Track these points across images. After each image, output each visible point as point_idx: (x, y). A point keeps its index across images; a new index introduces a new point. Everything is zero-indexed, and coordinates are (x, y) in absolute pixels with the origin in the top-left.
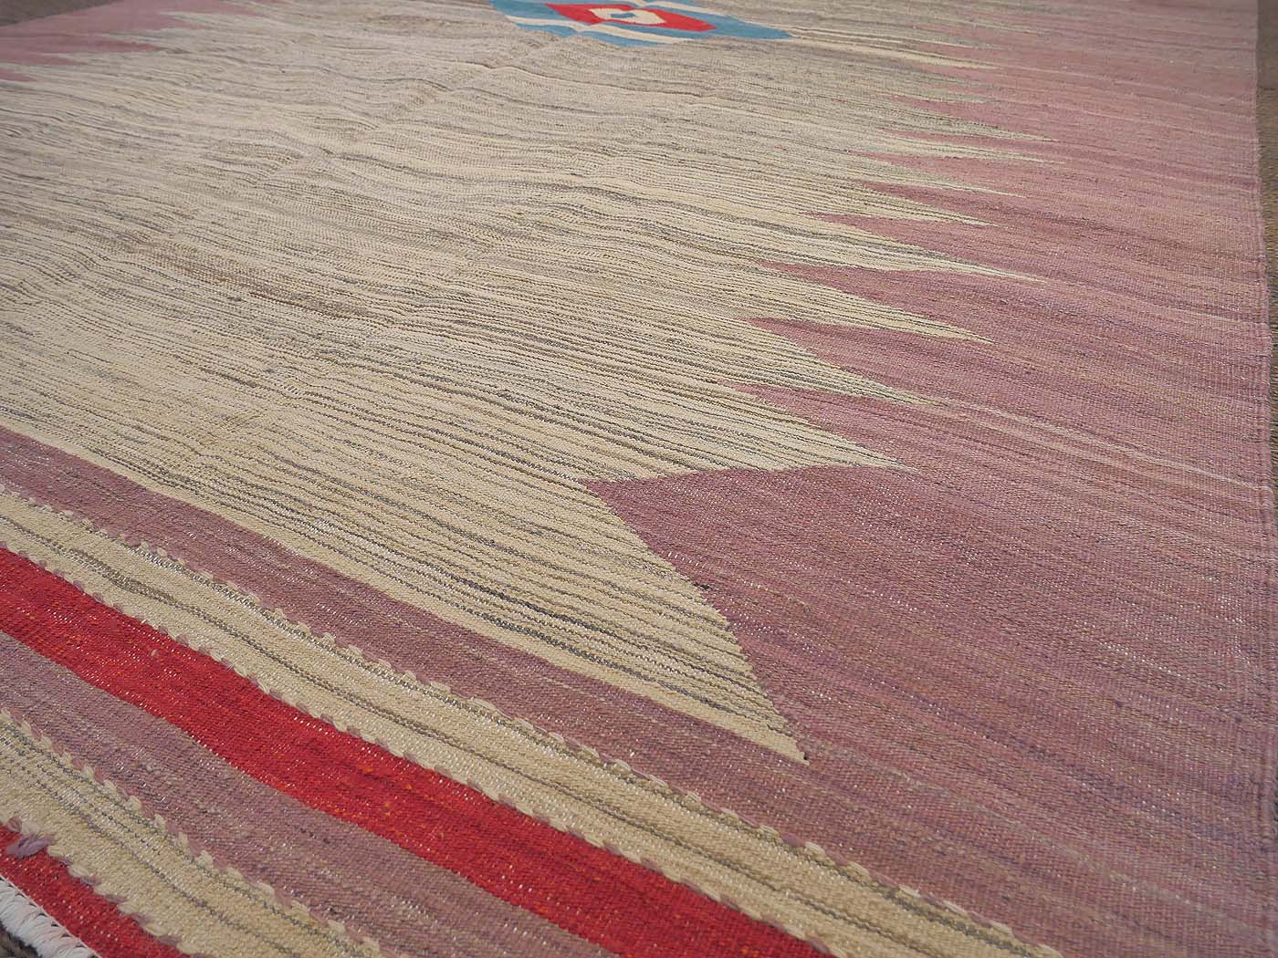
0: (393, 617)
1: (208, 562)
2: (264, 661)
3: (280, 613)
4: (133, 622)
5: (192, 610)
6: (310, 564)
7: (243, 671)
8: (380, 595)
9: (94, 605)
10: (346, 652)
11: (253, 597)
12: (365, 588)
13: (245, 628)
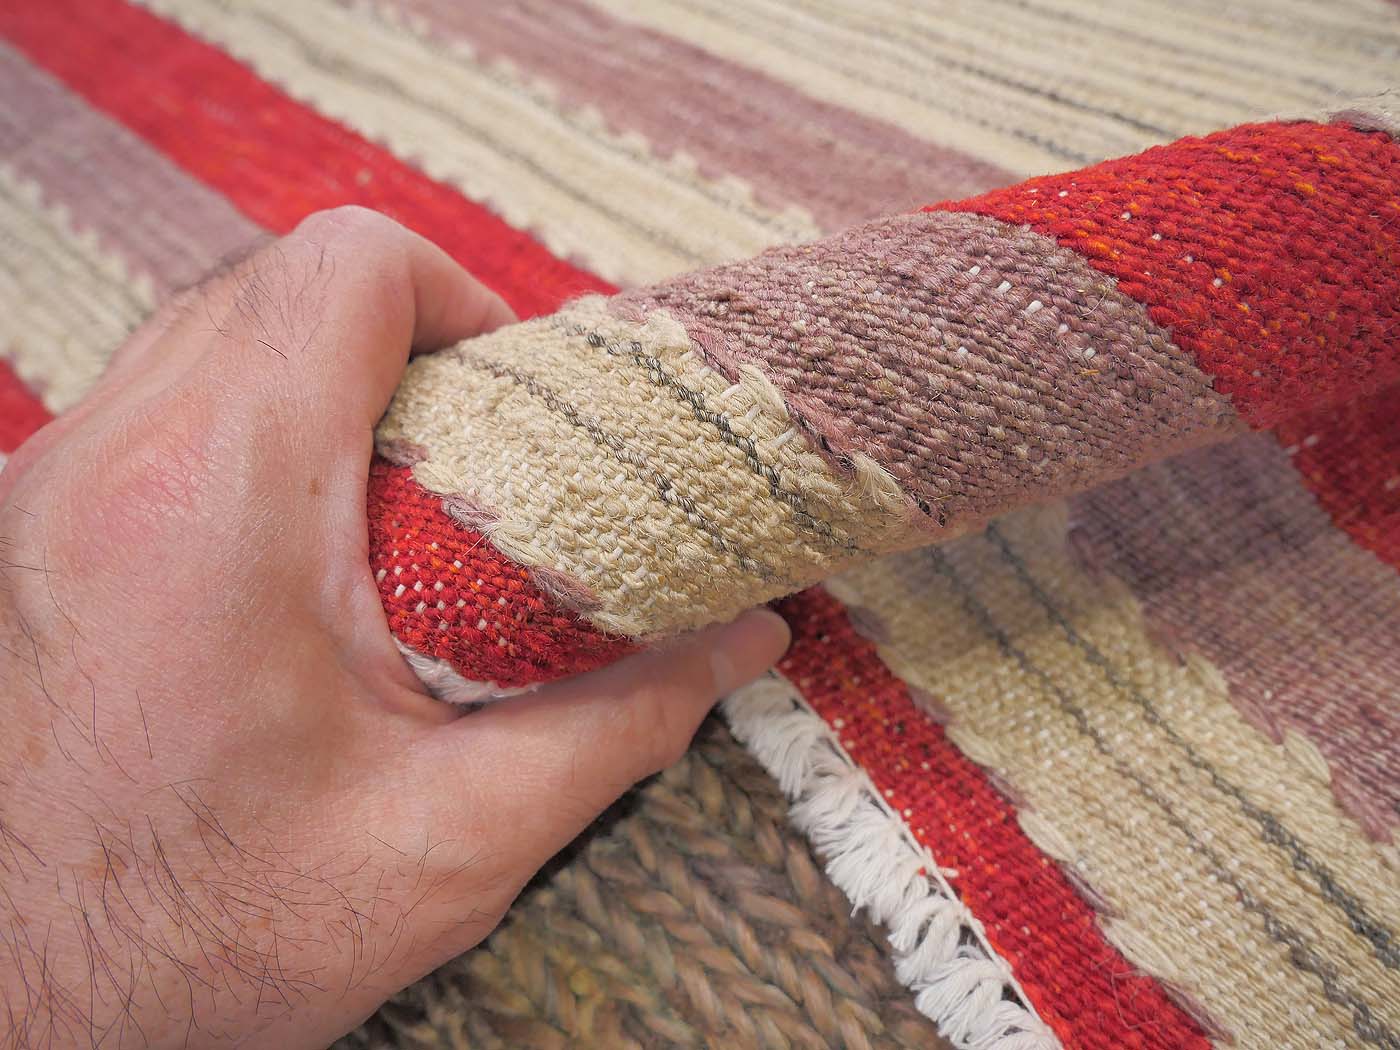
0: (814, 131)
1: (467, 29)
2: (561, 203)
3: (591, 116)
4: (336, 127)
5: (436, 109)
6: (652, 35)
7: (518, 216)
8: (785, 91)
9: (274, 97)
10: (719, 188)
11: (545, 87)
12: (756, 78)
13: (527, 143)
